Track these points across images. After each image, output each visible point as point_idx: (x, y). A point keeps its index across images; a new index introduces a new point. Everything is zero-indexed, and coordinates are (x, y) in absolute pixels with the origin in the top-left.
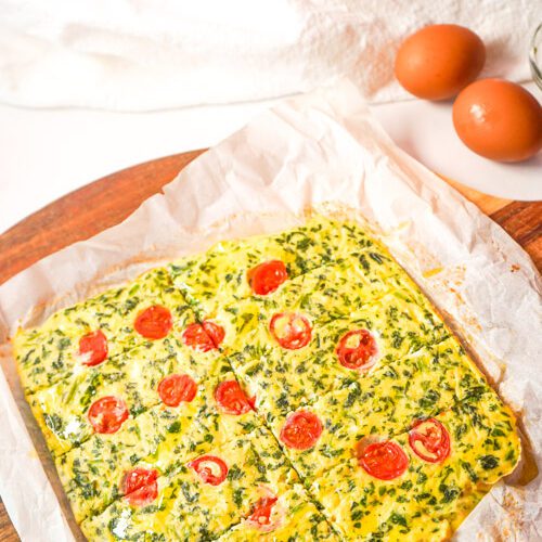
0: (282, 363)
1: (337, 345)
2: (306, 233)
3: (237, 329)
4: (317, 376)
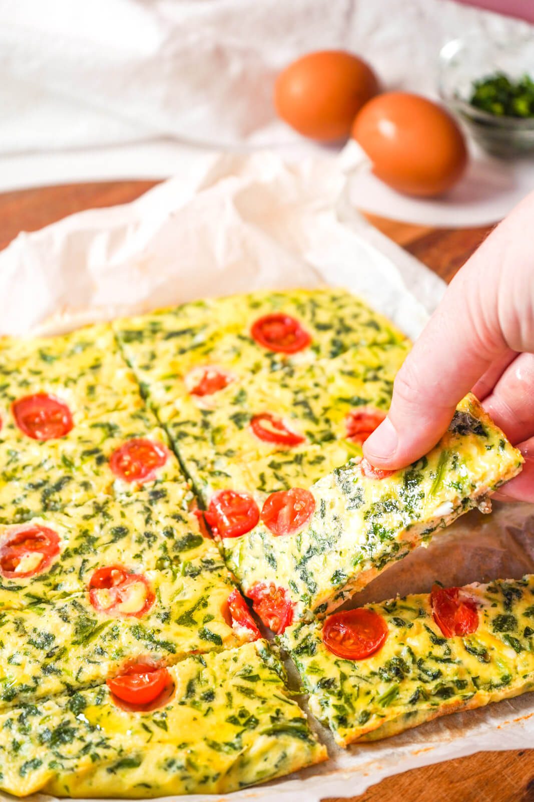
0: (145, 545)
1: (57, 559)
2: (53, 758)
3: (205, 605)
4: (99, 519)
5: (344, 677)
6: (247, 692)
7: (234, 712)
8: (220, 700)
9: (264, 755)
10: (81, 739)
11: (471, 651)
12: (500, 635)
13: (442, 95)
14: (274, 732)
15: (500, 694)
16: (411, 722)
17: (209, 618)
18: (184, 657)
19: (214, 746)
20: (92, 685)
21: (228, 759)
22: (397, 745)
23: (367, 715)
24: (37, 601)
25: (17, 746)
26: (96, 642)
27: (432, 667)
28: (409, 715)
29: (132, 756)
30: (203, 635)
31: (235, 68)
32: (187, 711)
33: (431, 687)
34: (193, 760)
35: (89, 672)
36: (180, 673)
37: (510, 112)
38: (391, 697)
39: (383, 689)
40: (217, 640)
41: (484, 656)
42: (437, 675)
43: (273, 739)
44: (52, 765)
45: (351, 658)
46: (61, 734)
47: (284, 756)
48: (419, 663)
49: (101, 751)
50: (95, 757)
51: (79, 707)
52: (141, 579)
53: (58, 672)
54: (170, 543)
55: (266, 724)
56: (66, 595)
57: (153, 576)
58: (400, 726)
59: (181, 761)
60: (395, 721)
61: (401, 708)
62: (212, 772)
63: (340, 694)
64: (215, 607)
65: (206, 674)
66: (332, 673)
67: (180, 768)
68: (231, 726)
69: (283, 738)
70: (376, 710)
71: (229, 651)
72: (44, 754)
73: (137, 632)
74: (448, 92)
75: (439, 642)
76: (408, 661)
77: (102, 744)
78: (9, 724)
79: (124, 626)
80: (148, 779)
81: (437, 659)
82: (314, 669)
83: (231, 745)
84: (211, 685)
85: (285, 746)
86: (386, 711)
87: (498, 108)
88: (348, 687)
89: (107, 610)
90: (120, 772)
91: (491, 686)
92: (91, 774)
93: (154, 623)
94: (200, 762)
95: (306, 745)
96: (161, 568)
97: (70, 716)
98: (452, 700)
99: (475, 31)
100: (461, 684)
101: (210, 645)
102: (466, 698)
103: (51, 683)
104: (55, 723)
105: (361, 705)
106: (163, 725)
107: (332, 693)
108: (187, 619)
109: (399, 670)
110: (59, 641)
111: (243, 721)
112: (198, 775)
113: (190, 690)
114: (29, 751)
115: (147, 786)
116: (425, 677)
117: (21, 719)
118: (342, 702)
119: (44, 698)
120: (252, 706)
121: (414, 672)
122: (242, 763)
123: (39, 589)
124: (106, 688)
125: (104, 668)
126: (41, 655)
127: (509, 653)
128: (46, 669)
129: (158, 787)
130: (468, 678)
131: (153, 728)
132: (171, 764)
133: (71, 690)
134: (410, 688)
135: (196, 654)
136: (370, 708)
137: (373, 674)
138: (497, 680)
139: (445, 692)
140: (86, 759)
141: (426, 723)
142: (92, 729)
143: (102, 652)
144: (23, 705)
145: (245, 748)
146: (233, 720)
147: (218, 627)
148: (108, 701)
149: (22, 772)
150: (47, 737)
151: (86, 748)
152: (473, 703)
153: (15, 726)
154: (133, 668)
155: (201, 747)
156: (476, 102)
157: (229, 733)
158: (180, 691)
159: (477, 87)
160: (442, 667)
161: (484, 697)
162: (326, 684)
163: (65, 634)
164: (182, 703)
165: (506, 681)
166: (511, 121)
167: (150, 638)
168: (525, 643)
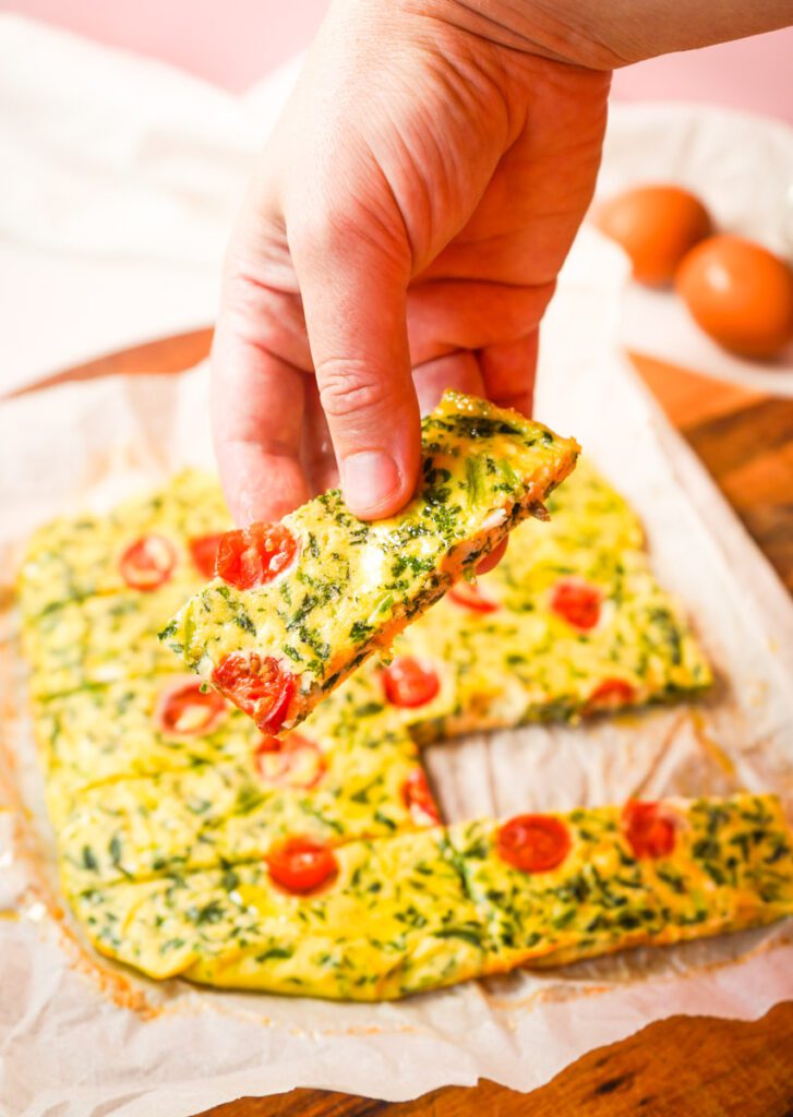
2: (197, 939)
5: (515, 891)
6: (418, 886)
7: (402, 908)
8: (387, 892)
9: (429, 958)
10: (231, 921)
11: (664, 877)
12: (700, 863)
14: (445, 934)
15: (693, 932)
16: (586, 952)
17: (384, 799)
18: (351, 840)
19: (376, 944)
20: (249, 861)
21: (390, 959)
22: (567, 977)
23: (536, 938)
24: (198, 762)
25: (159, 922)
26: (258, 814)
27: (618, 891)
28: (585, 943)
29: (283, 946)
30: (377, 817)
32: (349, 902)
33: (614, 913)
34: (350, 957)
35: (247, 846)
36: (346, 858)
38: (566, 921)
39: (558, 910)
40: (391, 825)
41: (678, 885)
42: (622, 901)
43: (441, 941)
44: (196, 946)
45: (527, 869)
46: (209, 913)
47: (452, 964)
48: (602, 885)
49: (250, 937)
50: (243, 943)
51: (231, 884)
52: (313, 746)
53: (211, 843)
54: (349, 709)
55: (435, 924)
56: (229, 758)
57: (327, 744)
58: (573, 955)
59: (337, 957)
60: (568, 948)
61: (577, 933)
62: (370, 973)
63: (509, 910)
64: (392, 786)
65: (374, 863)
66: (503, 883)
67: (336, 965)
68: (397, 923)
69: (454, 942)
70: (547, 934)
71: (404, 839)
72: (189, 933)
73: (305, 806)
75: (627, 862)
76: (591, 881)
77: (253, 929)
78: (154, 896)
79: (290, 799)
80: (300, 974)
81: (625, 883)
82: (483, 877)
83: (395, 946)
84: (380, 877)
85: (454, 951)
86: (558, 935)
88: (520, 902)
89: (274, 779)
90: (270, 962)
91: (683, 921)
92: (236, 960)
93: (323, 798)
94: (357, 961)
95: (476, 952)
96: (336, 734)
97: (220, 894)
98: (638, 932)
100: (648, 915)
101: (383, 829)
102: (652, 933)
103: (205, 855)
104: (204, 900)
105: (531, 925)
106: (321, 915)
107: (499, 906)
108: (361, 798)
109: (579, 891)
110: (218, 810)
111: (410, 918)
112: (355, 974)
113: (356, 879)
114: (173, 927)
115: (297, 981)
116: (608, 902)
117: (168, 892)
118: (509, 919)
119: (194, 871)
120: (422, 903)
121: (595, 894)
122: (404, 967)
123: (201, 748)
124: (264, 867)
125: (264, 843)
126: (197, 822)
127: (707, 885)
128: (201, 839)
129: (309, 984)
130: (657, 909)
131: (312, 917)
132: (325, 959)
133: (226, 865)
134: (590, 912)
135: (367, 838)
136: (540, 929)
137: (549, 891)
138: (690, 914)
139: (628, 922)
140: (233, 944)
141: (602, 956)
142: (244, 910)
143: (263, 825)
144: (171, 876)
145: (409, 949)
146: (400, 917)
147: (394, 811)
148: (264, 882)
149: (162, 950)
150: (195, 915)
151: (235, 932)
152: (660, 938)
153: (161, 900)
154: (297, 846)
155: (360, 943)
157: (395, 932)
158: (344, 879)
160: (627, 892)
161: (674, 933)
162: (495, 896)
163: (225, 801)
164: (346, 892)
165: (701, 917)
167: (318, 815)
168: (728, 875)
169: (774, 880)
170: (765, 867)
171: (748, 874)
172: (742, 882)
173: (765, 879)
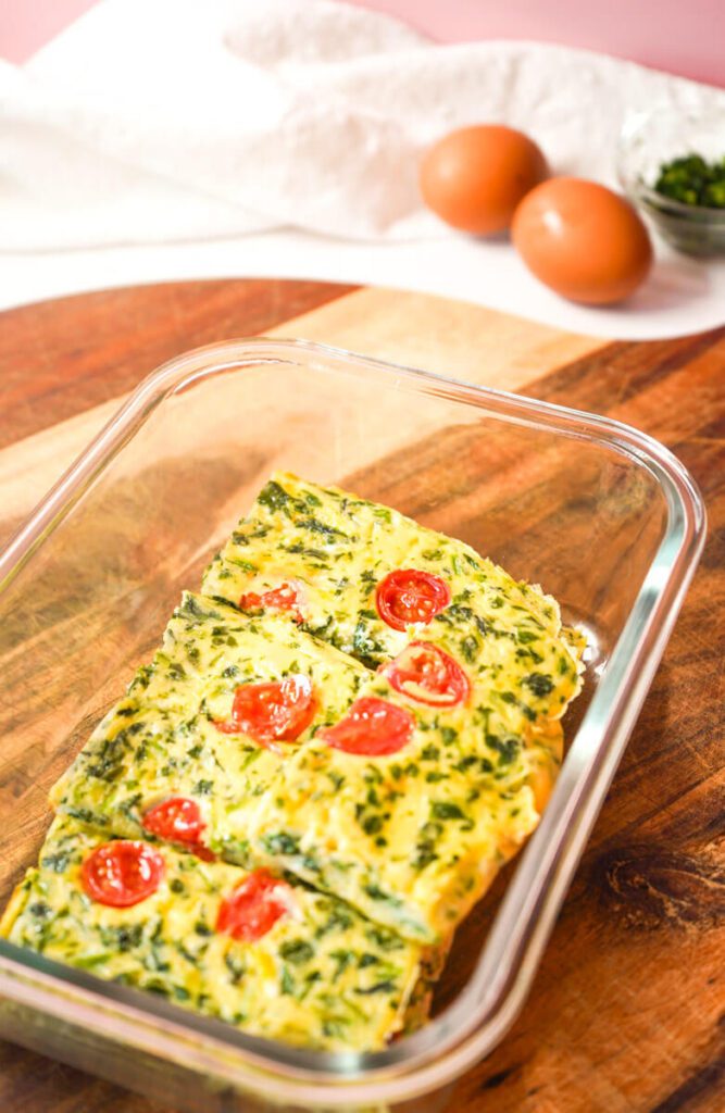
5: (64, 913)
11: (229, 963)
12: (280, 964)
13: (622, 181)
31: (372, 145)
33: (147, 976)
37: (704, 200)
39: (93, 950)
41: (238, 977)
42: (165, 967)
48: (157, 944)
63: (44, 929)
74: (631, 177)
75: (201, 930)
76: (148, 934)
81: (182, 950)
87: (691, 196)
88: (60, 927)
99: (664, 102)
100: (183, 995)
107: (37, 922)
109: (128, 938)
116: (150, 962)
121: (143, 951)
130: (196, 993)
134: (124, 964)
137: (98, 928)
139: (156, 992)
156: (662, 187)
159: (665, 170)
160: (177, 961)
162: (40, 910)
166: (704, 211)
168: (300, 988)
169: (350, 1014)
170: (350, 995)
171: (324, 997)
172: (312, 1001)
173: (340, 1009)
